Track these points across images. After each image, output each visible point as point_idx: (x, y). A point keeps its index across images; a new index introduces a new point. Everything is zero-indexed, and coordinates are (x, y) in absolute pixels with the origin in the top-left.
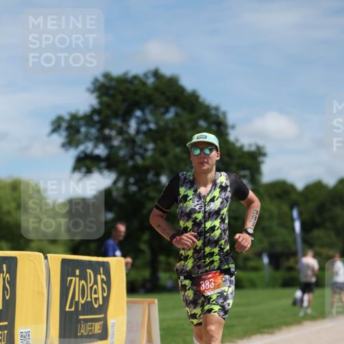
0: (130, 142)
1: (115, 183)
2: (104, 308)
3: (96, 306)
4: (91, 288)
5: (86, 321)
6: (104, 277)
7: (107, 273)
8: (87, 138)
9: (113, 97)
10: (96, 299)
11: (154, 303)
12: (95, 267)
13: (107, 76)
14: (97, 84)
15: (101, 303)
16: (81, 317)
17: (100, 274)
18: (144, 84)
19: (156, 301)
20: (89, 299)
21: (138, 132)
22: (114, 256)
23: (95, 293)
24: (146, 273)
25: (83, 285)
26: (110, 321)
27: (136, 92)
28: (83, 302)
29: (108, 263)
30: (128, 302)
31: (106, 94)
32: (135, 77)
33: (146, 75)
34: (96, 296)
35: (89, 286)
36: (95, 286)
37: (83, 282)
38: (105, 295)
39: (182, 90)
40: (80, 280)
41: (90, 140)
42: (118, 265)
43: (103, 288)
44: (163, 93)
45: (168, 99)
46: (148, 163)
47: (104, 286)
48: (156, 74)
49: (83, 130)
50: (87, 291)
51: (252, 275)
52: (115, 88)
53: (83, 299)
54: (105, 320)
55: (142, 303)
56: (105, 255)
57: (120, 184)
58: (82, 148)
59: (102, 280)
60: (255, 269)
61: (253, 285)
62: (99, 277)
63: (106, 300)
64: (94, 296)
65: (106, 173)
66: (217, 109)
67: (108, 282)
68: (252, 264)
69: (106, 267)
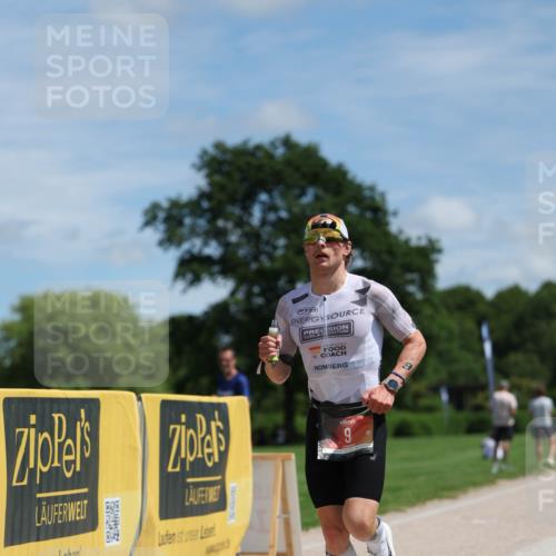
0: (253, 236)
1: (233, 293)
2: (220, 467)
3: (210, 464)
4: (203, 439)
5: (197, 485)
6: (220, 424)
7: (225, 418)
8: (193, 232)
9: (228, 175)
10: (210, 455)
11: (290, 459)
13: (219, 146)
14: (206, 158)
15: (217, 460)
16: (189, 480)
17: (215, 420)
18: (270, 156)
19: (293, 456)
20: (200, 455)
21: (264, 222)
23: (209, 446)
24: (279, 418)
25: (191, 436)
26: (230, 485)
27: (260, 168)
28: (192, 459)
29: (225, 405)
30: (254, 458)
31: (219, 171)
32: (259, 148)
33: (273, 144)
34: (210, 450)
35: (200, 436)
36: (208, 438)
37: (191, 431)
38: (222, 448)
39: (323, 164)
40: (187, 428)
41: (197, 235)
42: (238, 407)
43: (219, 440)
44: (297, 169)
45: (304, 176)
46: (278, 265)
47: (221, 436)
48: (287, 142)
49: (188, 221)
50: (197, 444)
51: (425, 418)
52: (230, 163)
54: (222, 483)
55: (274, 458)
57: (240, 296)
58: (186, 246)
59: (218, 428)
60: (430, 409)
61: (427, 431)
62: (213, 424)
63: (224, 455)
64: (207, 451)
65: (220, 280)
66: (372, 189)
67: (226, 431)
68: (425, 402)
69: (223, 410)
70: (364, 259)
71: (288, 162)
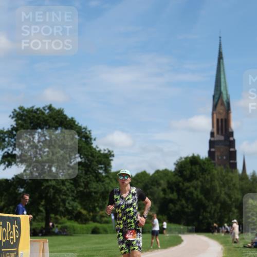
2: (16, 244)
3: (12, 243)
4: (9, 232)
5: (6, 252)
6: (16, 226)
7: (19, 224)
8: (9, 144)
9: (24, 120)
10: (12, 239)
11: (46, 242)
12: (12, 220)
13: (21, 108)
14: (16, 113)
15: (15, 241)
16: (3, 250)
17: (15, 224)
18: (43, 113)
19: (48, 240)
20: (8, 239)
22: (23, 214)
23: (12, 236)
24: (43, 224)
25: (4, 231)
26: (20, 252)
27: (38, 118)
28: (4, 241)
29: (19, 218)
30: (31, 241)
31: (21, 119)
32: (38, 109)
33: (44, 108)
34: (12, 237)
35: (8, 231)
36: (11, 232)
37: (4, 229)
38: (17, 237)
39: (66, 117)
40: (3, 228)
41: (11, 146)
42: (25, 219)
43: (16, 233)
44: (54, 119)
45: (57, 122)
47: (17, 231)
48: (50, 108)
49: (7, 139)
50: (7, 235)
51: (105, 226)
52: (26, 116)
53: (4, 239)
54: (17, 252)
55: (39, 242)
56: (17, 213)
58: (6, 150)
59: (16, 228)
60: (107, 222)
61: (106, 232)
62: (14, 226)
63: (18, 240)
64: (11, 237)
66: (86, 129)
67: (19, 229)
68: (105, 219)
69: (18, 220)
70: (81, 158)
71: (50, 116)
